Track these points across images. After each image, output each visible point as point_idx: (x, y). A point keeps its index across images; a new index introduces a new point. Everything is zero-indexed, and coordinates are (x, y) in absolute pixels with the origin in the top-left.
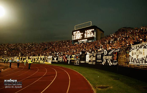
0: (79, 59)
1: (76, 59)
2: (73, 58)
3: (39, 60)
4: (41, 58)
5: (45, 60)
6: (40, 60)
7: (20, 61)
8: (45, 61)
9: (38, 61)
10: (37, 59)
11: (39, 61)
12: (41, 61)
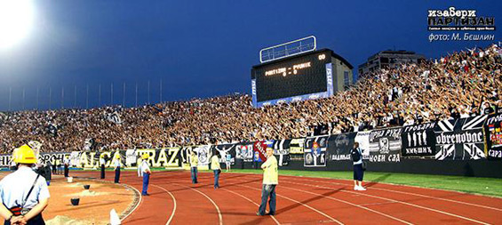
0: (324, 149)
1: (309, 150)
2: (299, 149)
3: (160, 159)
4: (167, 152)
5: (184, 160)
6: (165, 159)
7: (92, 165)
8: (185, 162)
9: (156, 162)
10: (152, 158)
11: (162, 163)
12: (170, 163)
